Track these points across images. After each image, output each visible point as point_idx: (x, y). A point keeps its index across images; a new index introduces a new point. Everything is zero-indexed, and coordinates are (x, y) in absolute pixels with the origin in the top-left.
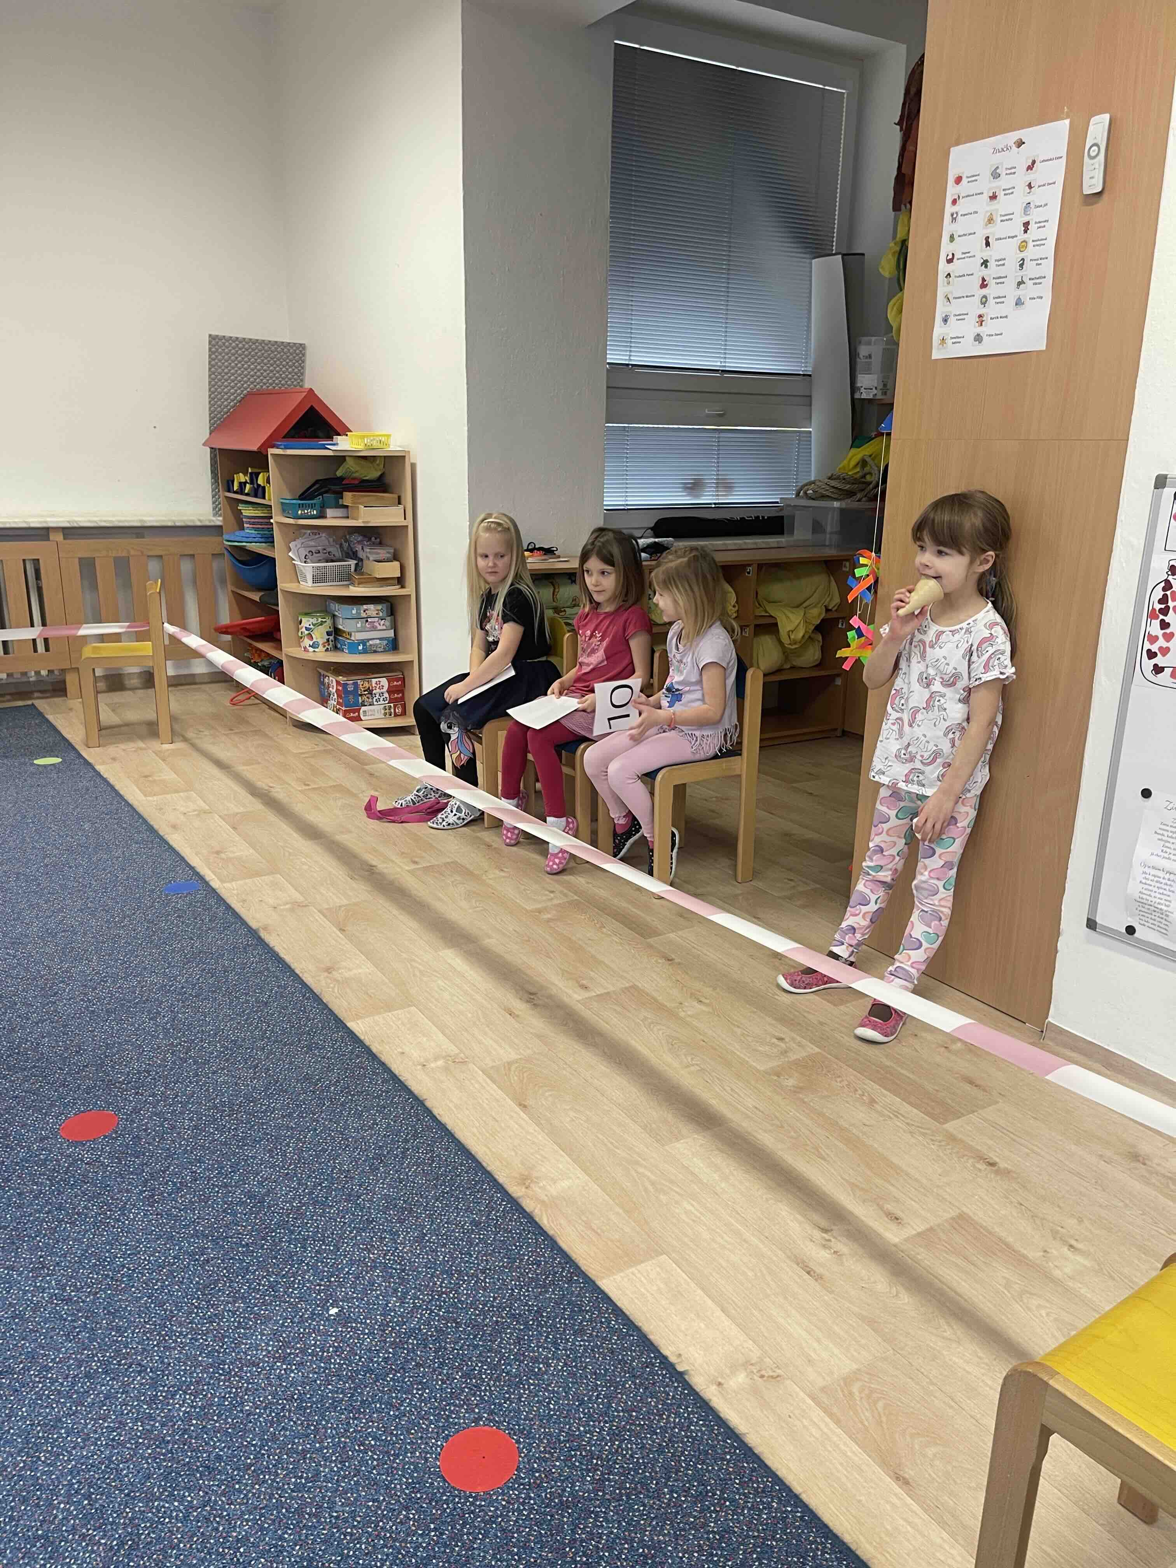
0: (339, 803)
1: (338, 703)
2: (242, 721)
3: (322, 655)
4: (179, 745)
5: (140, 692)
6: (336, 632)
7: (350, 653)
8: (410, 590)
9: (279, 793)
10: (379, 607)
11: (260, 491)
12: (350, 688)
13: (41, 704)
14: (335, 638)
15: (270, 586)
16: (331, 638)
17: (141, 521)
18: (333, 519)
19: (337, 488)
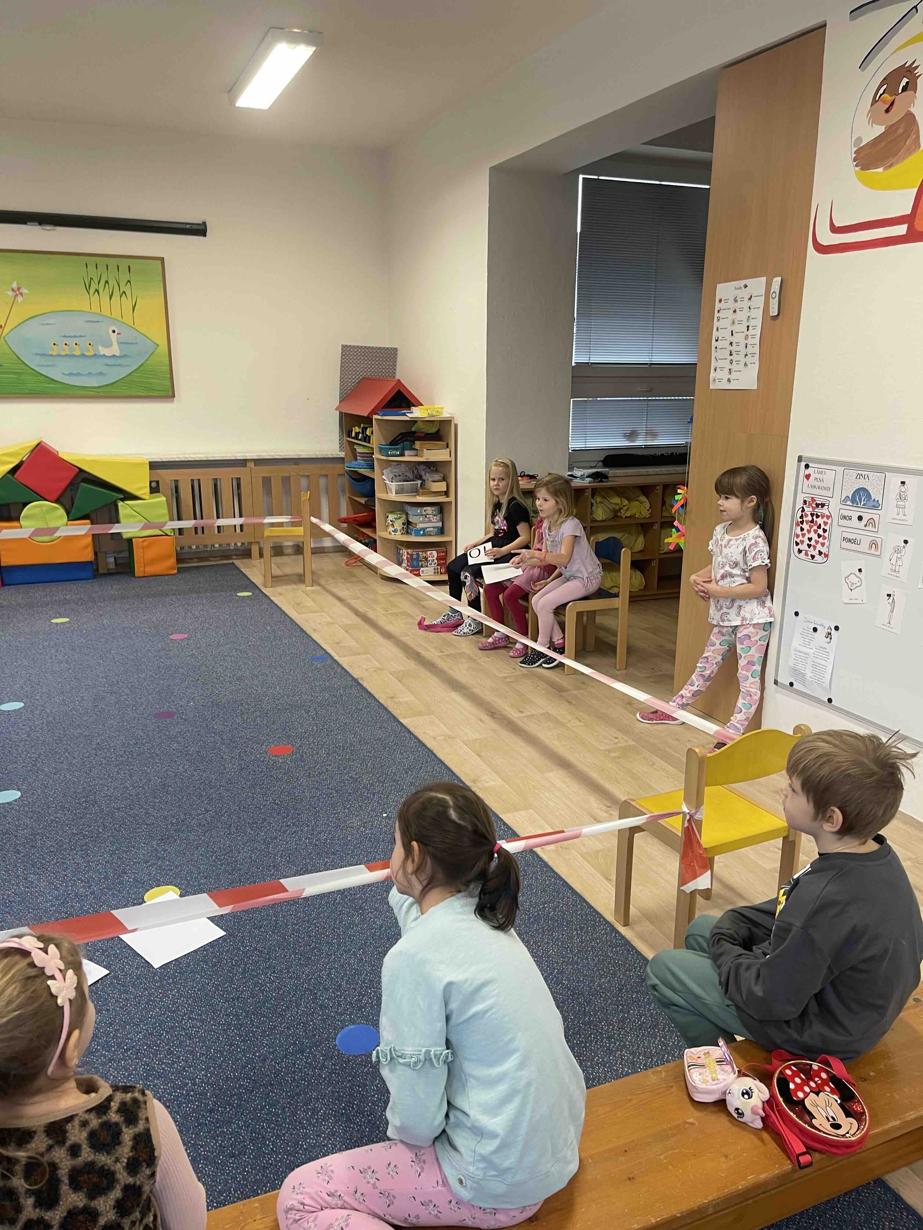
0: (404, 621)
1: (408, 565)
2: (352, 575)
3: (399, 537)
4: (316, 588)
5: (293, 557)
6: (408, 523)
7: (415, 535)
8: (452, 498)
9: (371, 614)
10: (433, 508)
11: (367, 439)
12: (415, 557)
13: (237, 562)
14: (407, 527)
15: (371, 494)
16: (405, 526)
17: (297, 455)
18: (409, 457)
19: (412, 439)
